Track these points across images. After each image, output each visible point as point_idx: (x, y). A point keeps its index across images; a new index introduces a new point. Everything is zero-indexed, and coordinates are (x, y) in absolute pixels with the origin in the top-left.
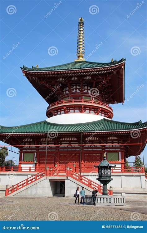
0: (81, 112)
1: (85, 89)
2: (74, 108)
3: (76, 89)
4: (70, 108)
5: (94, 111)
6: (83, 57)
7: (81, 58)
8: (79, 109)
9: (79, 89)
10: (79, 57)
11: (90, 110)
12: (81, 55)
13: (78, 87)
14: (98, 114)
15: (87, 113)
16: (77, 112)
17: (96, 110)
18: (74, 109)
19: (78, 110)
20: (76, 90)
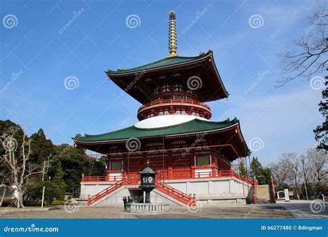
0: (171, 113)
1: (175, 88)
2: (163, 109)
3: (166, 88)
4: (159, 109)
5: (186, 111)
6: (175, 52)
7: (173, 53)
8: (169, 111)
9: (169, 88)
10: (171, 52)
11: (181, 111)
12: (173, 50)
13: (168, 86)
14: (190, 114)
15: (178, 114)
16: (167, 114)
17: (188, 110)
18: (164, 111)
19: (167, 112)
20: (166, 90)
